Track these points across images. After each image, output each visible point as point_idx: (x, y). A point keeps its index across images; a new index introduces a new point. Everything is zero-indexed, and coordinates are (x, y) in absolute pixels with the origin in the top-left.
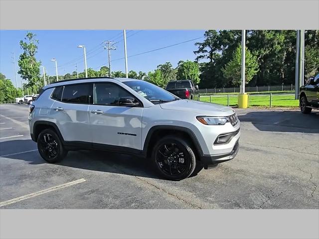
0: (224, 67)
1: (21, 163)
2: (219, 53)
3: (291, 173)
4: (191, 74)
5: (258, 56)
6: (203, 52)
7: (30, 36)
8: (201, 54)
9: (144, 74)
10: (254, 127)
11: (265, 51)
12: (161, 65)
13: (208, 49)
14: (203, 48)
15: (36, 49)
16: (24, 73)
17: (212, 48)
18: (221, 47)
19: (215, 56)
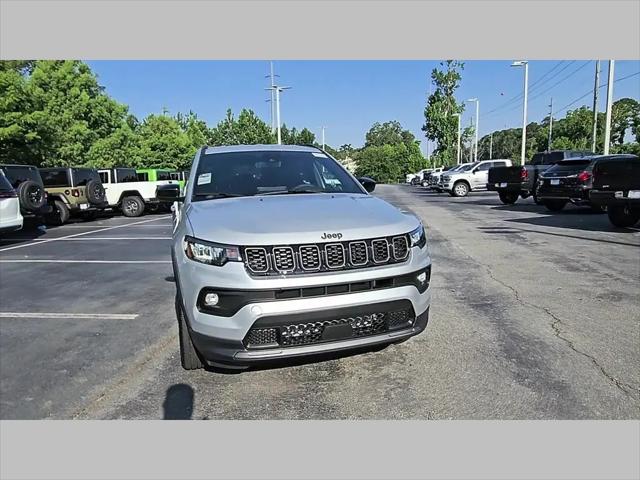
15: (457, 82)
16: (432, 130)
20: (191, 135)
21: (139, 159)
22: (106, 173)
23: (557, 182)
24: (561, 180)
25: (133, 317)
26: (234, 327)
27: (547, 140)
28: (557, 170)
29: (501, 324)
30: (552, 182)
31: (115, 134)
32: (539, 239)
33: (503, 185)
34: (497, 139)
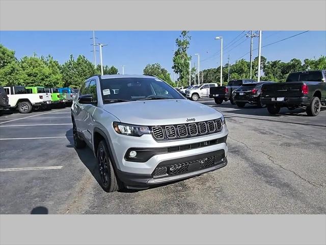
9: (312, 61)
15: (188, 45)
16: (177, 68)
20: (51, 68)
21: (22, 81)
22: (8, 89)
23: (242, 94)
24: (244, 93)
25: (60, 167)
26: (148, 167)
27: (227, 74)
28: (242, 88)
29: (247, 159)
30: (240, 94)
31: (7, 67)
32: (242, 120)
33: (217, 95)
34: (205, 73)
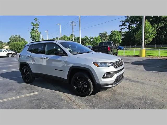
0: (136, 34)
1: (14, 82)
2: (134, 26)
3: (152, 97)
4: (116, 38)
5: (157, 27)
6: (124, 26)
7: (36, 20)
8: (123, 27)
9: (92, 38)
10: (143, 68)
11: (161, 24)
12: (101, 33)
13: (127, 24)
14: (125, 23)
15: (39, 26)
16: (33, 38)
17: (130, 24)
18: (135, 23)
19: (132, 28)
